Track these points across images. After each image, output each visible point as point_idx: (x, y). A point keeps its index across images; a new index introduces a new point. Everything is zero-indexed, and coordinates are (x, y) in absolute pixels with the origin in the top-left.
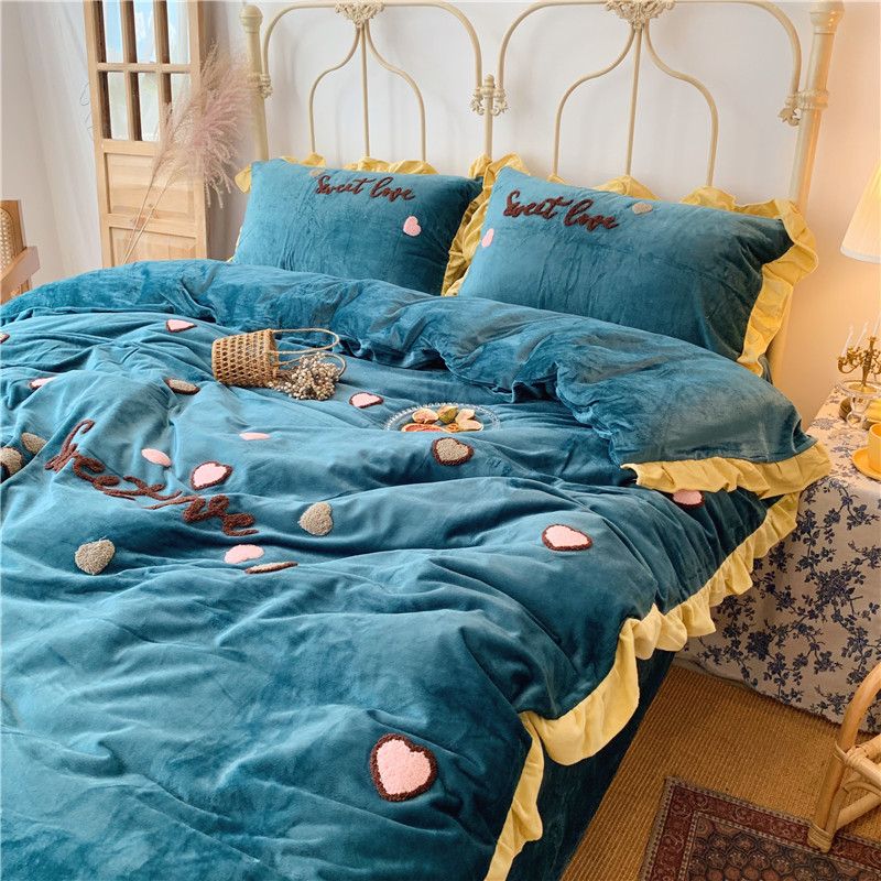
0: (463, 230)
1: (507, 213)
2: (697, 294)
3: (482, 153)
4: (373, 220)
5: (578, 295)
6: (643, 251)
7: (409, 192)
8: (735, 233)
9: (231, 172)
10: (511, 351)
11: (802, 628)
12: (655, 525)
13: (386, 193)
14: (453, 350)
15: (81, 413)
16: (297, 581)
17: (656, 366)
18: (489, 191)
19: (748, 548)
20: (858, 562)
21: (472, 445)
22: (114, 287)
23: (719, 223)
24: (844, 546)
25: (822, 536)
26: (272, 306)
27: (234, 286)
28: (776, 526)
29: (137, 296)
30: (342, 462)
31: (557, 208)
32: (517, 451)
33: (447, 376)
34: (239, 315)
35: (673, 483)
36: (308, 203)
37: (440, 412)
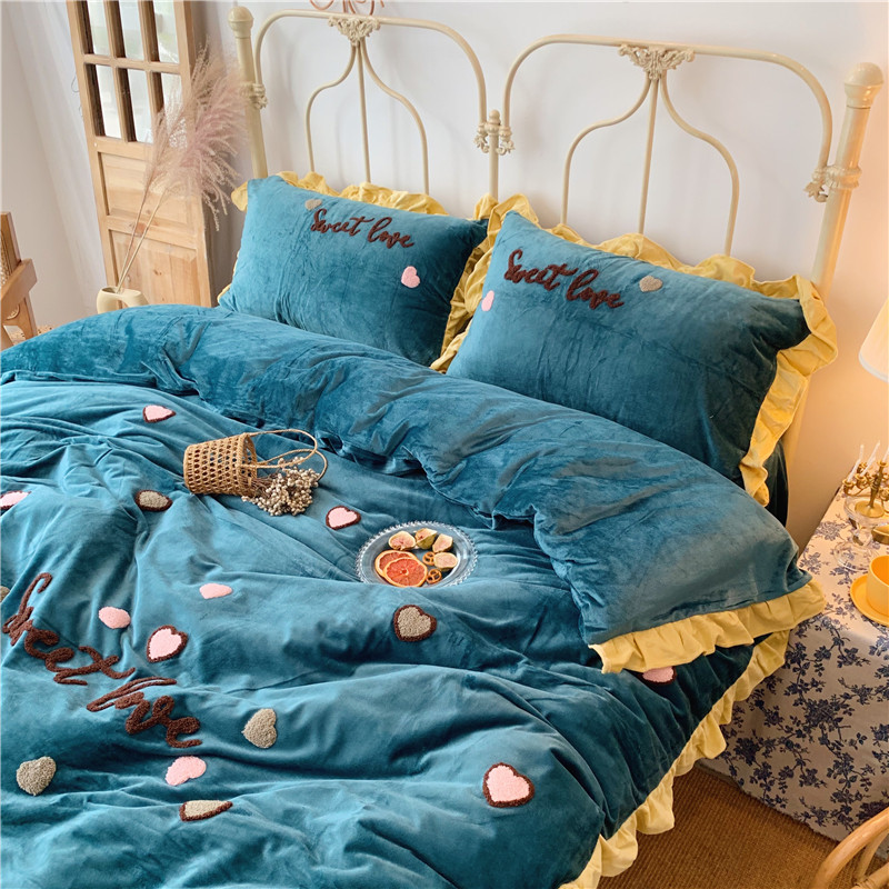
0: (466, 279)
1: (507, 277)
2: (701, 393)
3: (487, 195)
4: (370, 268)
5: (578, 378)
6: (647, 337)
7: (407, 238)
8: (747, 322)
9: (228, 191)
10: (493, 472)
11: (789, 745)
12: (613, 727)
13: (383, 237)
14: (434, 466)
16: (225, 838)
18: (493, 237)
19: (726, 701)
20: (847, 696)
21: (436, 616)
22: (96, 352)
23: (731, 309)
24: (834, 681)
25: (812, 668)
26: (254, 388)
27: (216, 359)
28: (763, 664)
29: (119, 361)
30: (298, 638)
31: (560, 278)
32: (484, 620)
33: (427, 487)
34: (220, 395)
35: (643, 660)
36: (302, 241)
37: (418, 535)
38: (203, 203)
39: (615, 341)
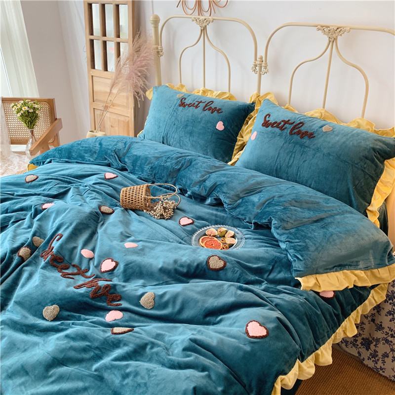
0: (244, 128)
1: (263, 125)
2: (349, 175)
3: (255, 92)
4: (203, 122)
5: (293, 169)
6: (325, 151)
7: (220, 109)
8: (371, 146)
9: (145, 91)
10: (254, 204)
11: (387, 341)
12: (306, 313)
13: (209, 109)
14: (227, 201)
15: (58, 229)
16: (130, 342)
17: (321, 220)
18: (257, 110)
19: (358, 312)
21: (226, 261)
22: (86, 151)
23: (364, 140)
26: (151, 167)
27: (136, 156)
28: (375, 298)
29: (95, 156)
30: (165, 266)
31: (287, 125)
32: (247, 264)
33: (224, 211)
34: (137, 170)
35: (320, 287)
36: (175, 111)
37: (219, 230)
38: (134, 96)
39: (311, 152)
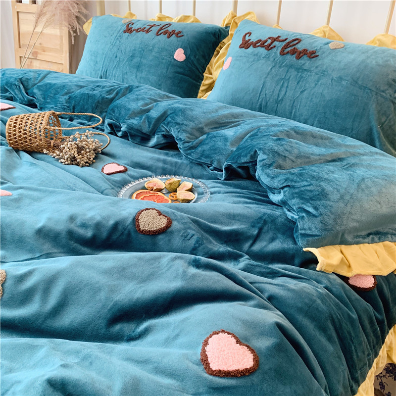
1: (241, 47)
2: (373, 108)
3: (230, 11)
4: (156, 50)
5: (285, 105)
6: (335, 75)
7: (180, 32)
9: (81, 23)
10: (226, 139)
13: (165, 33)
14: (183, 136)
17: (340, 160)
18: (232, 35)
21: (172, 217)
23: (393, 57)
26: (70, 97)
27: (50, 84)
31: (276, 43)
33: (179, 155)
35: (350, 266)
36: (118, 39)
39: (313, 77)
